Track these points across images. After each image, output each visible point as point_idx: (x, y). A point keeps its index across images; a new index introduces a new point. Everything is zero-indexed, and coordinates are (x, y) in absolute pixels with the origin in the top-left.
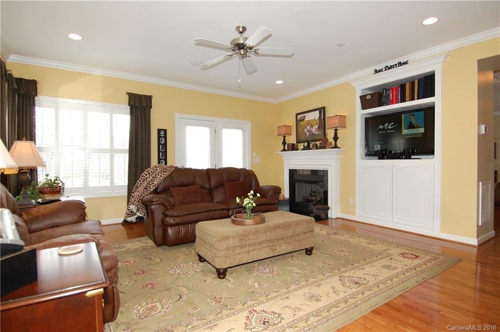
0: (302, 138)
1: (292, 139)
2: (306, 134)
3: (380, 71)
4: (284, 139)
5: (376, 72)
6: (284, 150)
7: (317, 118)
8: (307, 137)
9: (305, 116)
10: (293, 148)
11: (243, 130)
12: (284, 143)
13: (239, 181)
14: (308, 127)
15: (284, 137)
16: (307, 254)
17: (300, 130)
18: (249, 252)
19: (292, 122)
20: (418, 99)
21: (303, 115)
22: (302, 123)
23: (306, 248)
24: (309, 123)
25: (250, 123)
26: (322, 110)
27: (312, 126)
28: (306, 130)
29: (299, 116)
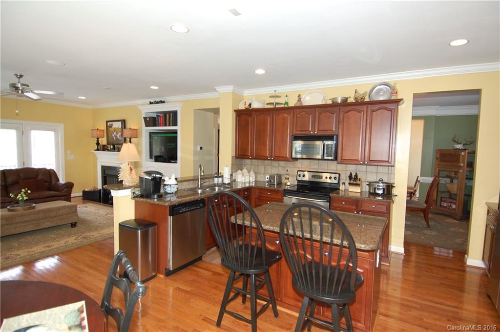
0: (111, 140)
1: (103, 141)
2: (113, 138)
3: (152, 103)
4: (98, 141)
5: (151, 103)
6: (98, 150)
7: (120, 127)
8: (114, 141)
9: (112, 124)
10: (105, 148)
11: (55, 132)
12: (98, 144)
13: (36, 178)
14: (115, 133)
15: (98, 139)
16: (72, 227)
17: (109, 135)
18: (16, 228)
19: (104, 127)
20: (172, 126)
21: (111, 123)
22: (110, 129)
23: (71, 222)
24: (115, 130)
25: (63, 125)
26: (124, 122)
27: (117, 133)
28: (113, 135)
29: (109, 123)
